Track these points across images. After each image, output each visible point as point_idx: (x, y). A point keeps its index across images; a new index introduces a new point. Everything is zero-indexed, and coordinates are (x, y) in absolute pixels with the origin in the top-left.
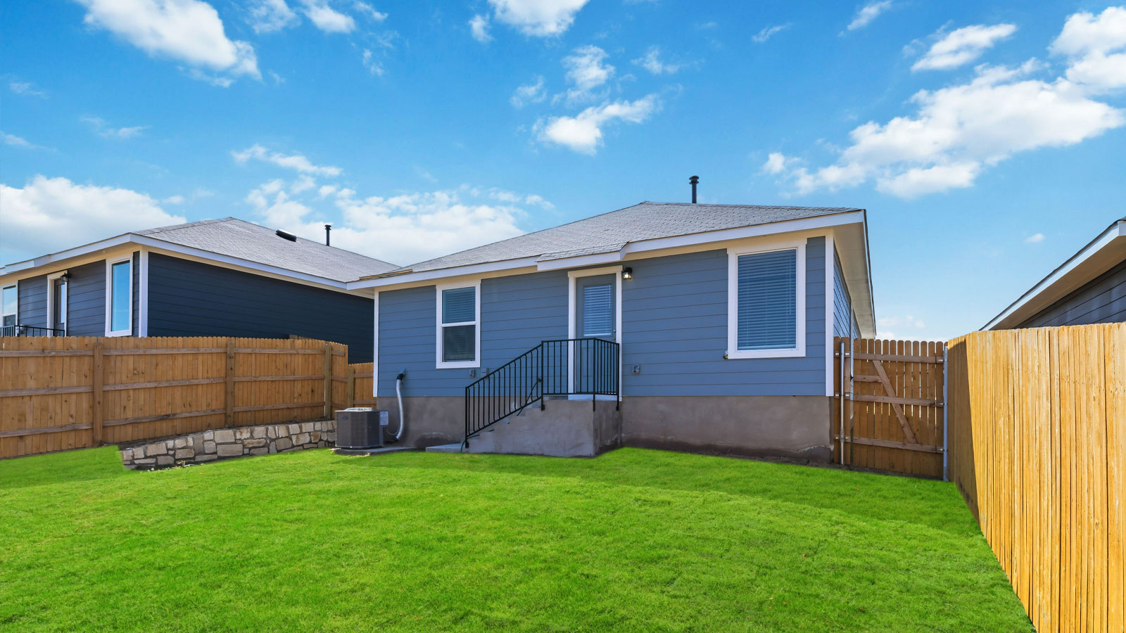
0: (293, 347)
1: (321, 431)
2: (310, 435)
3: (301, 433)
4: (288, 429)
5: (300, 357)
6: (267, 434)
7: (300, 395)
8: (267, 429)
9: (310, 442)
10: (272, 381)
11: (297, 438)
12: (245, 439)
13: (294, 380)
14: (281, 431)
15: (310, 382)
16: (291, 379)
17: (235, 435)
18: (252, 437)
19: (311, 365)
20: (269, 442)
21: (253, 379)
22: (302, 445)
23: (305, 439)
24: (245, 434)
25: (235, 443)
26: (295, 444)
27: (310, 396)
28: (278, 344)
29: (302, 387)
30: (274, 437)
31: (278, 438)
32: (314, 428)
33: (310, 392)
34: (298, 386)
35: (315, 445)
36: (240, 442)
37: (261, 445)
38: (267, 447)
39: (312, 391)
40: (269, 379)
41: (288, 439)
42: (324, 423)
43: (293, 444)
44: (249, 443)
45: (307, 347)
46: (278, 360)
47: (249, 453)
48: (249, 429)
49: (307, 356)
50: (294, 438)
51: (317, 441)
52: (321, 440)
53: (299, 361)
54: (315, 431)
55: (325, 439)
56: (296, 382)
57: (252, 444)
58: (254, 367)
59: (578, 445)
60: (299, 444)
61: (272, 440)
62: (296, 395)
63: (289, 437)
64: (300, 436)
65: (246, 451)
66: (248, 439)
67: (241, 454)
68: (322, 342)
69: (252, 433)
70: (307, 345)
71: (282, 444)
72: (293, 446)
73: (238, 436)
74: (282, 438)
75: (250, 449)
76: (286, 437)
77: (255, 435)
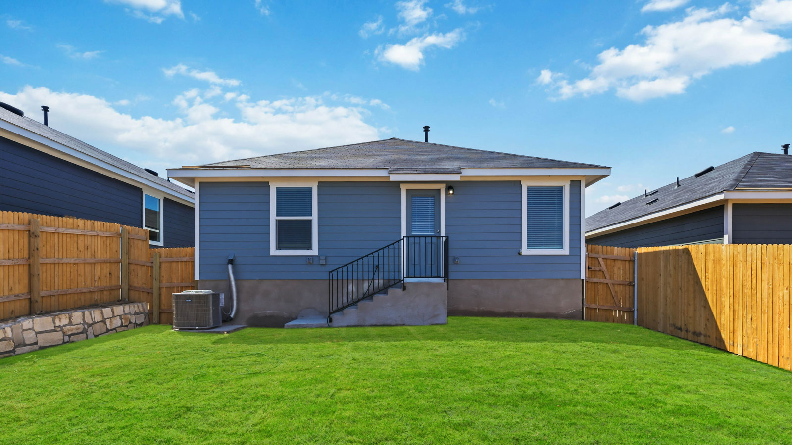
0: (92, 229)
1: (130, 314)
2: (121, 319)
3: (114, 316)
4: (102, 313)
5: (99, 238)
6: (84, 320)
7: (100, 278)
8: (84, 315)
9: (122, 326)
10: (74, 263)
11: (111, 322)
12: (64, 326)
13: (95, 263)
14: (96, 315)
15: (108, 264)
16: (92, 261)
17: (54, 323)
18: (70, 323)
19: (108, 248)
20: (86, 328)
21: (57, 261)
22: (115, 329)
23: (117, 322)
24: (63, 320)
25: (55, 331)
26: (109, 328)
27: (108, 279)
28: (79, 224)
29: (102, 270)
30: (91, 322)
31: (94, 323)
32: (124, 311)
33: (108, 275)
34: (98, 268)
35: (126, 328)
36: (59, 329)
37: (80, 331)
38: (86, 333)
39: (110, 274)
40: (72, 261)
41: (102, 324)
42: (132, 305)
43: (107, 329)
44: (68, 330)
45: (105, 230)
46: (79, 242)
47: (69, 341)
48: (67, 315)
49: (105, 238)
50: (108, 321)
51: (127, 324)
52: (130, 323)
53: (98, 242)
54: (125, 314)
55: (134, 322)
56: (96, 264)
57: (72, 331)
58: (56, 247)
59: (436, 316)
60: (113, 328)
61: (90, 325)
62: (96, 278)
63: (104, 321)
64: (113, 320)
65: (67, 338)
66: (67, 325)
67: (61, 342)
68: (118, 225)
69: (70, 318)
70: (105, 227)
71: (98, 328)
72: (108, 331)
73: (58, 323)
74: (98, 322)
75: (70, 336)
76: (101, 322)
77: (74, 322)
